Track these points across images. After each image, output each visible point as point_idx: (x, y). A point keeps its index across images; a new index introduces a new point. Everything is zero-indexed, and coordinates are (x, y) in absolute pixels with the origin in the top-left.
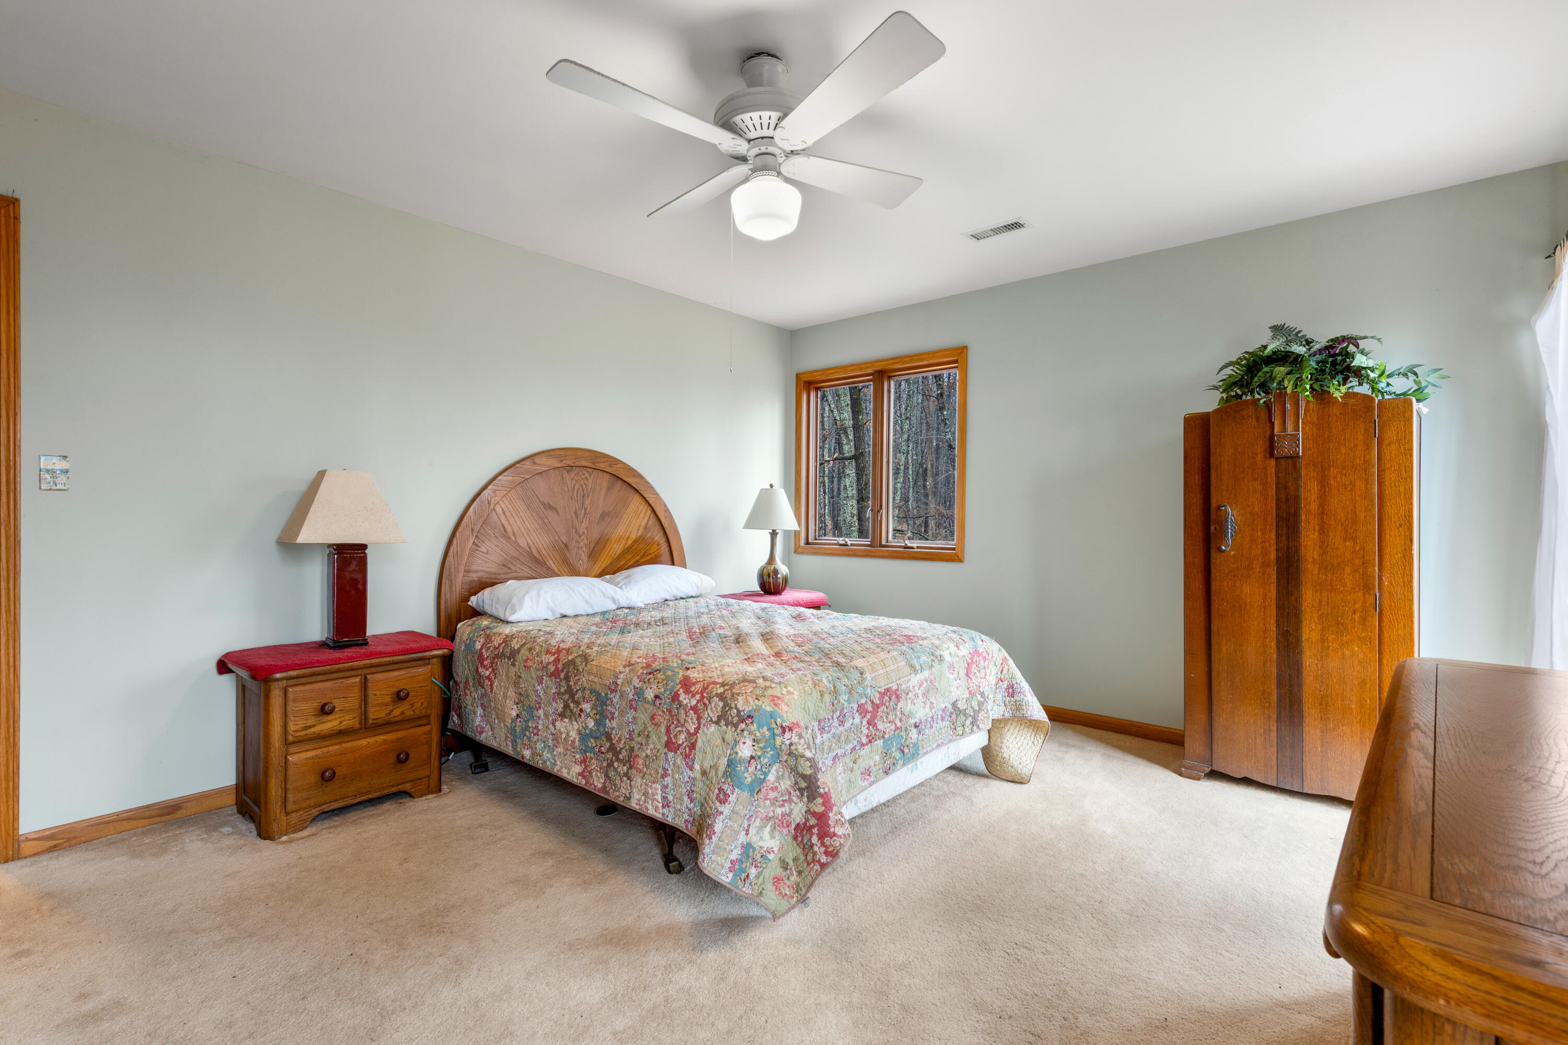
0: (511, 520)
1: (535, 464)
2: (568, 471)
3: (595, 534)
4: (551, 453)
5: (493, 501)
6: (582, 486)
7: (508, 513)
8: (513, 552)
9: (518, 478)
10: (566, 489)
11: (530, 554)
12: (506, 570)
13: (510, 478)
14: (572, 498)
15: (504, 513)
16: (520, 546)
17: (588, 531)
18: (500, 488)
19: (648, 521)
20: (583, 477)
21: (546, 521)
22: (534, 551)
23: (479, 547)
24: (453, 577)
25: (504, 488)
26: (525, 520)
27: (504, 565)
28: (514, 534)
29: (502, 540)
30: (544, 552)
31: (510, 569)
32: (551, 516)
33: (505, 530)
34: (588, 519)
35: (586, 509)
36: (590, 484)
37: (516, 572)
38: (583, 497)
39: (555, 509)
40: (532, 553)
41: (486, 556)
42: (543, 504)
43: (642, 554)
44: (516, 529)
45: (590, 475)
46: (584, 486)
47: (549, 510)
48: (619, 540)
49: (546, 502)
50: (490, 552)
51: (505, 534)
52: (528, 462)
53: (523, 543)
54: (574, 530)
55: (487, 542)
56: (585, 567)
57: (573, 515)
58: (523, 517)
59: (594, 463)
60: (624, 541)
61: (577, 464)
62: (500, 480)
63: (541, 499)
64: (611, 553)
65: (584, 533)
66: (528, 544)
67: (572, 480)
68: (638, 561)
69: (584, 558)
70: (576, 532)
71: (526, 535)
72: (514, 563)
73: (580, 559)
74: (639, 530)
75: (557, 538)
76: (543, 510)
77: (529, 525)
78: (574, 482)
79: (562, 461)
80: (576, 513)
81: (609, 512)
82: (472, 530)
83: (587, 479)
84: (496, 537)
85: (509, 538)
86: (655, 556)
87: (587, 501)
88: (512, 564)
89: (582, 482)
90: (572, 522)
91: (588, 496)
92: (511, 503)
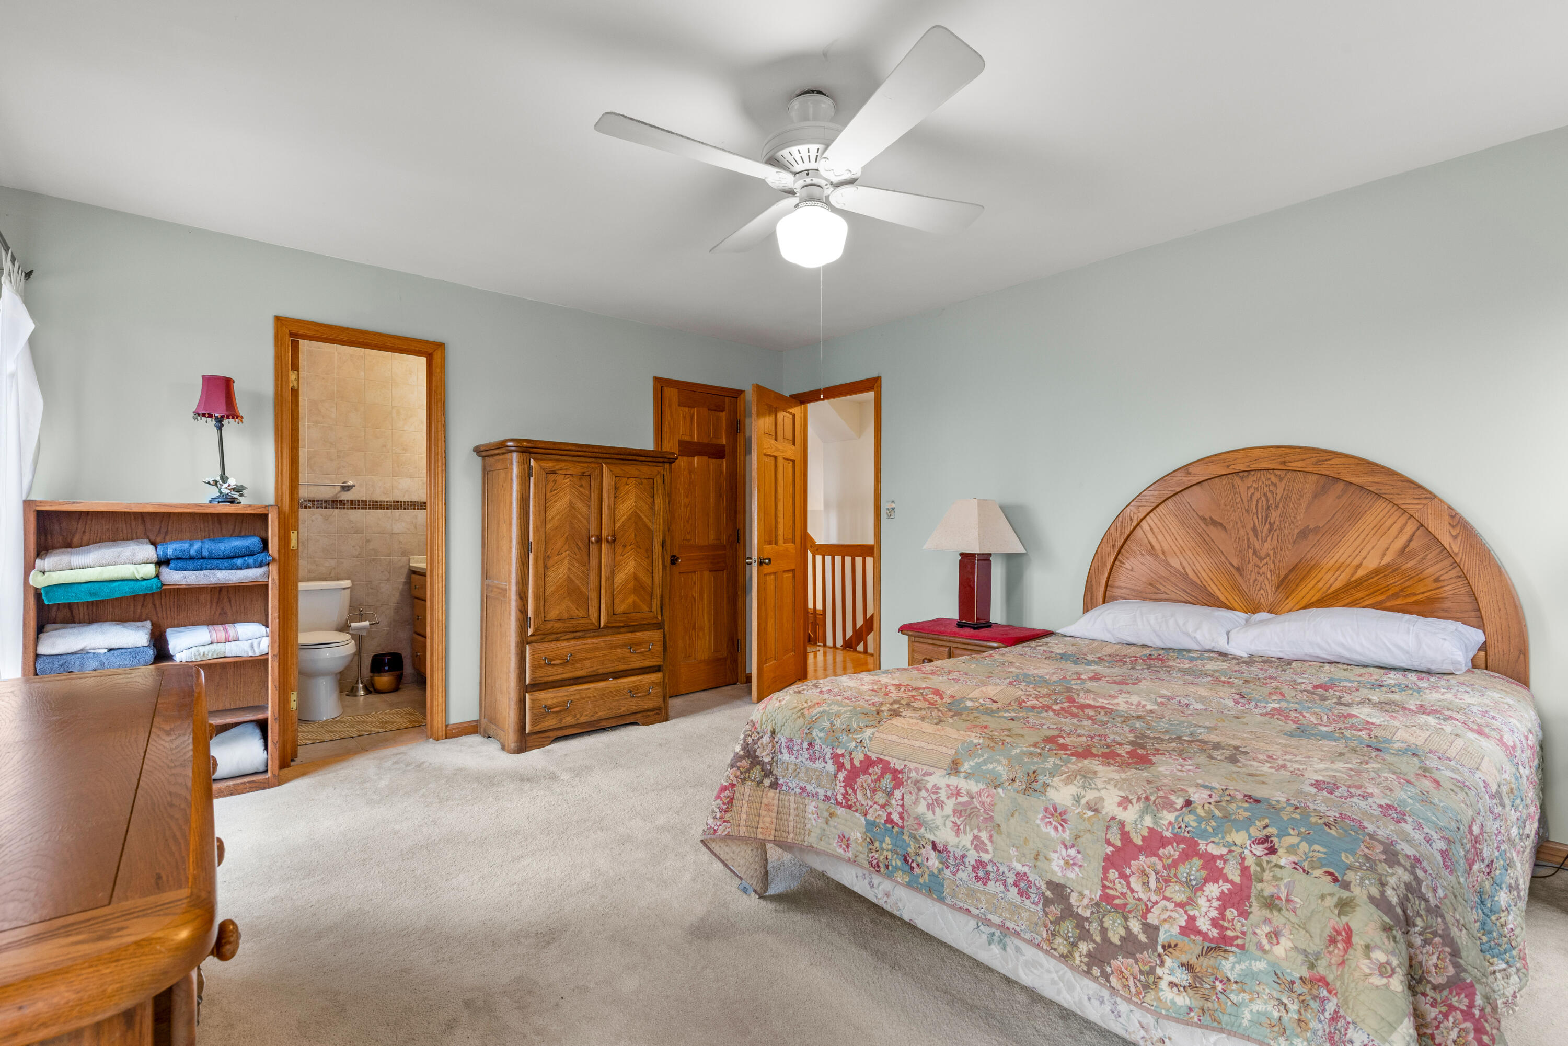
0: (1160, 537)
1: (1190, 474)
2: (1242, 478)
3: (1289, 557)
4: (1213, 459)
5: (1136, 517)
6: (1265, 495)
7: (1156, 530)
8: (1163, 572)
9: (1167, 492)
10: (1238, 500)
11: (1185, 577)
12: (1153, 590)
13: (1156, 493)
14: (1247, 511)
15: (1151, 529)
16: (1171, 566)
17: (1275, 553)
18: (1145, 504)
19: (1410, 540)
20: (1268, 482)
21: (1207, 539)
22: (1191, 574)
23: (1123, 563)
24: (1094, 590)
25: (1148, 504)
26: (1178, 537)
27: (1151, 584)
28: (1163, 553)
29: (1148, 557)
30: (1203, 574)
31: (1158, 589)
32: (1214, 532)
33: (1153, 547)
34: (1275, 537)
35: (1271, 525)
36: (1280, 491)
37: (1166, 594)
38: (1268, 508)
39: (1221, 524)
40: (1187, 574)
41: (1131, 573)
42: (1203, 519)
43: (1391, 592)
44: (1166, 547)
45: (1281, 479)
46: (1269, 495)
47: (1211, 527)
48: (1339, 567)
49: (1207, 517)
50: (1135, 569)
51: (1152, 551)
52: (1179, 474)
53: (1175, 562)
54: (1251, 551)
55: (1132, 559)
56: (1271, 600)
57: (1251, 533)
58: (1176, 534)
59: (1283, 463)
60: (1348, 571)
61: (1253, 467)
62: (1144, 496)
63: (1200, 514)
64: (1320, 585)
65: (1268, 555)
66: (1181, 564)
67: (1249, 488)
68: (1381, 602)
69: (1270, 588)
70: (1255, 553)
71: (1178, 554)
72: (1164, 583)
73: (1261, 588)
74: (1384, 555)
75: (1223, 559)
76: (1203, 526)
77: (1181, 542)
78: (1252, 490)
79: (1228, 467)
80: (1254, 529)
81: (1317, 529)
82: (1113, 546)
83: (1275, 485)
84: (1142, 554)
85: (1157, 556)
86: (1428, 598)
87: (1274, 515)
88: (1161, 584)
89: (1266, 489)
90: (1248, 540)
91: (1277, 507)
92: (1160, 519)
